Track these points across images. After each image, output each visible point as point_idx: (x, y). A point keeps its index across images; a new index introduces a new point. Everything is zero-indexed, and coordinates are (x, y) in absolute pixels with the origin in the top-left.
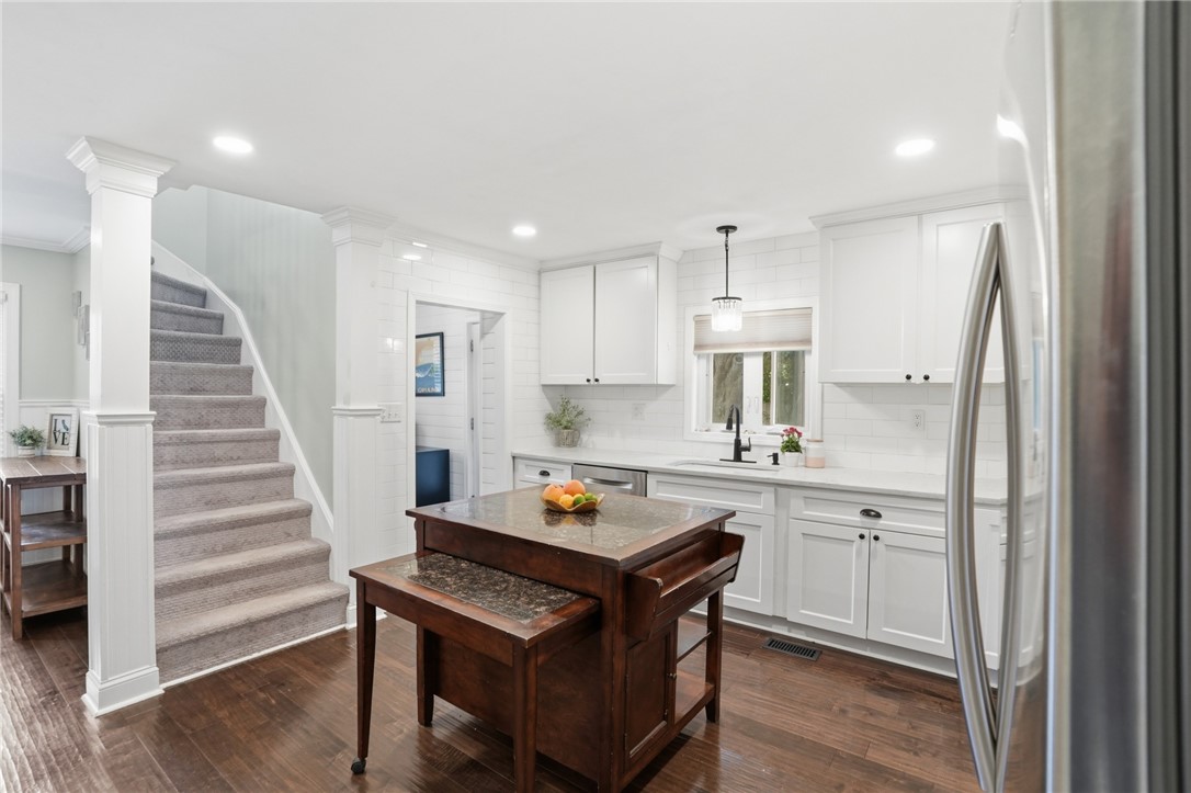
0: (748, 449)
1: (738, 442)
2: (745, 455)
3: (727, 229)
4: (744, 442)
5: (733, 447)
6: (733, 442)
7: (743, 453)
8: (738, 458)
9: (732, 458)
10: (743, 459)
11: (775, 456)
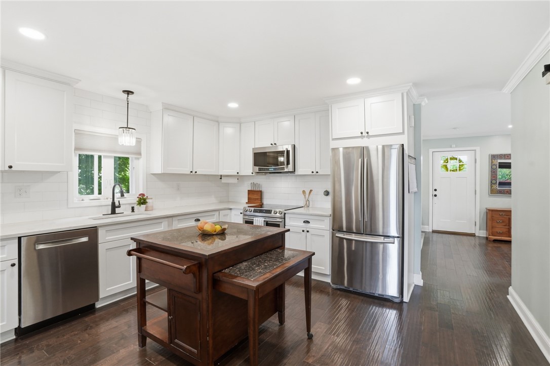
0: (119, 207)
1: (113, 203)
2: (117, 210)
3: (128, 92)
4: (117, 204)
5: (110, 207)
6: (111, 204)
7: (116, 209)
8: (113, 212)
9: (110, 213)
10: (116, 212)
11: (133, 209)
